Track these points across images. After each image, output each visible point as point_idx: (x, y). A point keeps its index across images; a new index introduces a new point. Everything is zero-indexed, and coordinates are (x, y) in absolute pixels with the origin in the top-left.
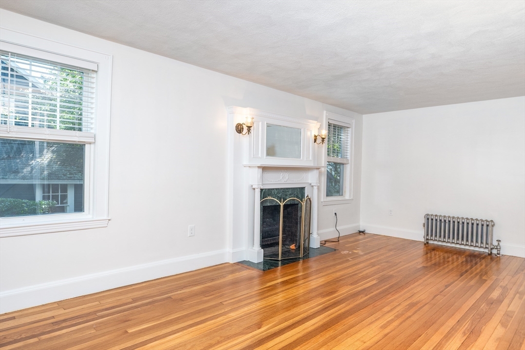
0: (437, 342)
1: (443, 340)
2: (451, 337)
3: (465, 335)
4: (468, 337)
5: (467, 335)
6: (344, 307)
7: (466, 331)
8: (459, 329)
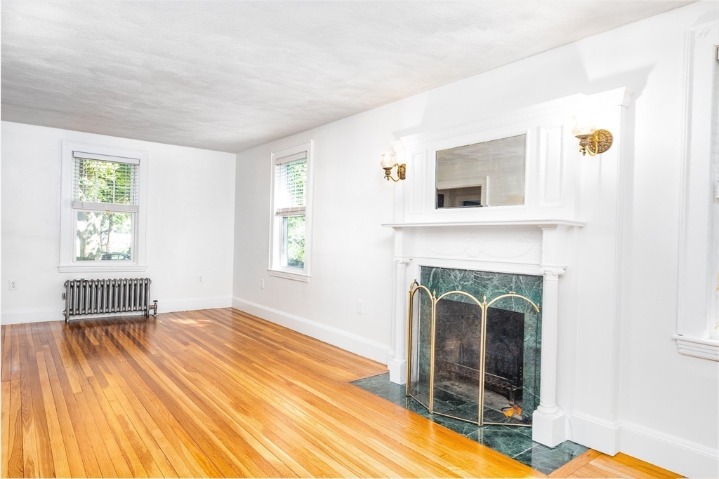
0: (50, 435)
1: (47, 440)
2: (42, 448)
3: (28, 461)
4: (21, 461)
5: (25, 464)
6: (192, 410)
7: (31, 467)
8: (43, 464)
